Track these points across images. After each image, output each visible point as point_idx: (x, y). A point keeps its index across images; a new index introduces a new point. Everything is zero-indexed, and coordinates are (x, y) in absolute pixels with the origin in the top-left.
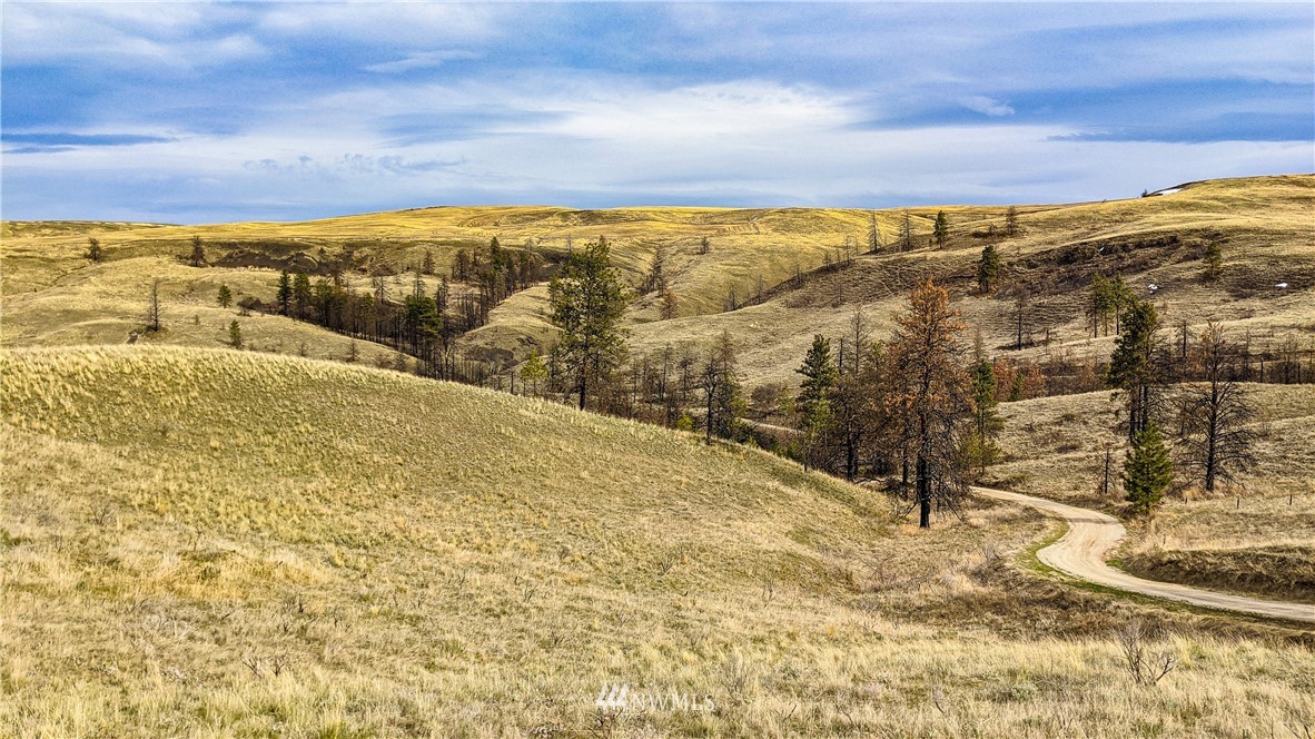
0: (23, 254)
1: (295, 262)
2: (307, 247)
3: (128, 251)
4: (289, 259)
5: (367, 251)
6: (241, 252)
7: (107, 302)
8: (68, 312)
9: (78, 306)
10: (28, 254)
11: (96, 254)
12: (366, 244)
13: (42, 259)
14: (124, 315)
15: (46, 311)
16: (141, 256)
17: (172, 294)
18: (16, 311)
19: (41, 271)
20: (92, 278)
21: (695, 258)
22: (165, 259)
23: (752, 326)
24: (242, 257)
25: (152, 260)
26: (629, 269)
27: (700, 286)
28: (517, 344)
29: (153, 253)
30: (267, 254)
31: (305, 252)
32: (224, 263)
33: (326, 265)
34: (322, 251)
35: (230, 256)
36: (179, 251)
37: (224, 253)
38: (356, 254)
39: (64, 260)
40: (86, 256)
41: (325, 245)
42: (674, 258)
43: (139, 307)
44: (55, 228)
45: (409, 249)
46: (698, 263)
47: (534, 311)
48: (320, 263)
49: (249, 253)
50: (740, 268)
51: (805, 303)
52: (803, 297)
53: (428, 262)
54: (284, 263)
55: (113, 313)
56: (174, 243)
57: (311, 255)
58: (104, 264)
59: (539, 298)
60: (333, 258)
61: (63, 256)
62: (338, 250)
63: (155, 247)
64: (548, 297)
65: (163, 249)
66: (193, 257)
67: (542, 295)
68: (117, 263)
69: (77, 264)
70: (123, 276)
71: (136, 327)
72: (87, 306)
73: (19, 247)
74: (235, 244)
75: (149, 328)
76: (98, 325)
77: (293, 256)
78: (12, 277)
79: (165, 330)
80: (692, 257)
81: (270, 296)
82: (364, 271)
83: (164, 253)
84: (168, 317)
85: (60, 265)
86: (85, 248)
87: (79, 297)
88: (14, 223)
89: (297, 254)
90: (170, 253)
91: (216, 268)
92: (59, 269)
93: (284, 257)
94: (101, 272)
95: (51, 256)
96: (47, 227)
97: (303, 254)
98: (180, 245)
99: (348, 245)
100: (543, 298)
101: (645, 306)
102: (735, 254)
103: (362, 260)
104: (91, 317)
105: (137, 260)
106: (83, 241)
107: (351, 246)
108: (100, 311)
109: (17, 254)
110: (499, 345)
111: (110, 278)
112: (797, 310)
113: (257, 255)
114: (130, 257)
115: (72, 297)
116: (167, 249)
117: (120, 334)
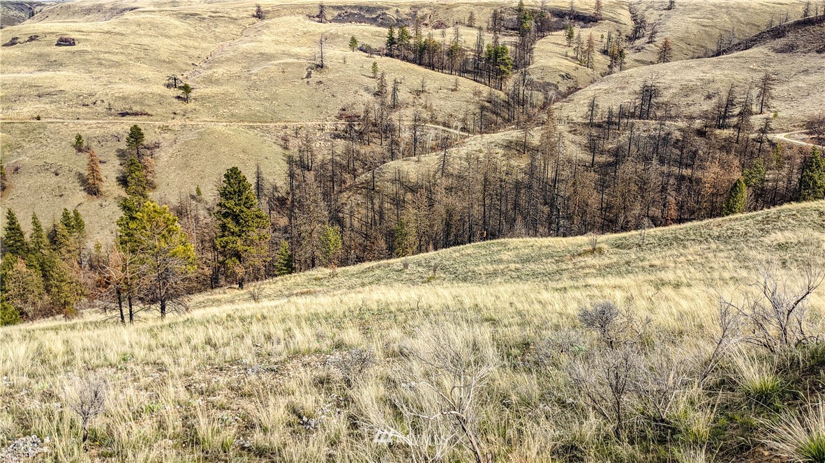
0: (217, 14)
1: (382, 19)
2: (387, 9)
3: (277, 12)
4: (377, 17)
5: (426, 11)
6: (346, 12)
7: (281, 48)
8: (262, 54)
9: (267, 51)
10: (220, 14)
11: (260, 15)
12: (425, 6)
13: (229, 18)
14: (297, 56)
15: (250, 54)
16: (286, 15)
18: (230, 53)
19: (232, 26)
20: (265, 31)
21: (664, 12)
22: (301, 17)
23: (751, 67)
24: (347, 16)
25: (293, 18)
26: (616, 22)
27: (679, 34)
28: (559, 79)
29: (292, 14)
30: (362, 13)
31: (387, 12)
32: (335, 20)
33: (401, 21)
34: (397, 11)
35: (340, 16)
36: (307, 12)
37: (336, 13)
38: (420, 14)
39: (242, 18)
40: (254, 16)
41: (398, 6)
42: (646, 13)
45: (455, 9)
46: (669, 17)
47: (560, 54)
48: (397, 20)
49: (351, 14)
50: (707, 21)
51: (790, 49)
52: (786, 45)
53: (471, 19)
54: (375, 20)
55: (290, 55)
56: (303, 6)
57: (391, 14)
58: (265, 22)
59: (557, 44)
60: (405, 16)
61: (241, 16)
62: (407, 10)
63: (294, 9)
64: (566, 43)
65: (297, 10)
66: (318, 16)
67: (560, 42)
68: (274, 21)
69: (250, 21)
70: (282, 30)
71: (309, 65)
72: (272, 51)
73: (213, 10)
74: (341, 7)
75: (318, 66)
76: (285, 63)
77: (380, 15)
78: (216, 30)
79: (327, 68)
80: (661, 12)
81: (380, 43)
82: (426, 25)
83: (299, 13)
84: (329, 58)
85: (240, 22)
86: (253, 10)
87: (264, 44)
89: (383, 14)
90: (302, 13)
91: (333, 23)
92: (240, 25)
93: (374, 16)
94: (267, 27)
95: (234, 16)
97: (386, 14)
98: (307, 8)
99: (413, 7)
100: (561, 44)
101: (639, 50)
102: (698, 9)
103: (423, 18)
104: (278, 58)
105: (285, 18)
106: (252, 5)
107: (415, 7)
108: (282, 54)
109: (214, 15)
110: (547, 80)
111: (275, 31)
112: (784, 55)
113: (356, 14)
114: (280, 16)
115: (259, 44)
116: (300, 10)
117: (301, 70)
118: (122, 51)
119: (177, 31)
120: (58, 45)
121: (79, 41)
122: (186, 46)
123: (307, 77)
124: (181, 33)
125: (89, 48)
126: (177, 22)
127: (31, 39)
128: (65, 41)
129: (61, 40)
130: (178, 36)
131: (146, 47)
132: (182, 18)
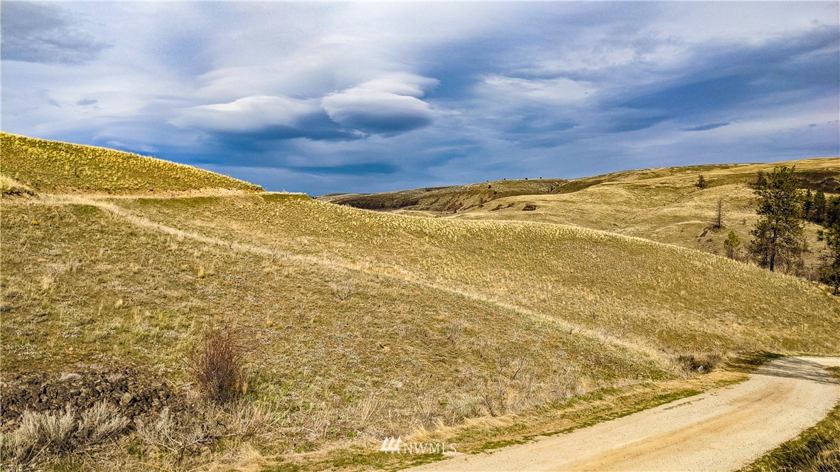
0: (664, 185)
1: (826, 184)
3: (720, 182)
4: (822, 183)
7: (698, 212)
9: (682, 214)
10: (666, 185)
11: (702, 184)
13: (672, 188)
14: (705, 218)
15: (665, 216)
16: (728, 184)
17: (738, 207)
18: (650, 216)
19: (671, 194)
20: (696, 198)
22: (740, 186)
25: (732, 186)
29: (735, 182)
30: (808, 179)
31: (834, 177)
36: (750, 180)
39: (684, 188)
40: (696, 185)
43: (713, 214)
44: (694, 170)
54: (819, 185)
55: (699, 218)
58: (705, 190)
61: (684, 186)
63: (737, 178)
65: (741, 179)
66: (757, 184)
68: (711, 189)
69: (690, 190)
70: (712, 197)
71: (709, 226)
72: (686, 214)
73: (663, 181)
75: (715, 226)
76: (688, 224)
77: (825, 180)
78: (655, 198)
79: (724, 228)
83: (741, 182)
84: (729, 220)
85: (681, 191)
86: (697, 181)
87: (684, 209)
88: (672, 168)
89: (829, 179)
90: (745, 182)
92: (679, 193)
93: (819, 182)
94: (701, 194)
95: (678, 186)
96: (689, 169)
97: (833, 179)
98: (752, 177)
104: (687, 220)
105: (723, 187)
106: (695, 177)
108: (693, 217)
109: (661, 185)
111: (705, 197)
113: (801, 180)
114: (721, 185)
115: (681, 209)
116: (744, 179)
117: (699, 230)
118: (565, 214)
119: (619, 200)
120: (524, 210)
121: (539, 207)
122: (618, 211)
123: (701, 236)
124: (622, 200)
125: (542, 213)
126: (624, 192)
127: (510, 206)
128: (530, 207)
129: (527, 206)
130: (618, 203)
131: (585, 212)
132: (632, 189)
